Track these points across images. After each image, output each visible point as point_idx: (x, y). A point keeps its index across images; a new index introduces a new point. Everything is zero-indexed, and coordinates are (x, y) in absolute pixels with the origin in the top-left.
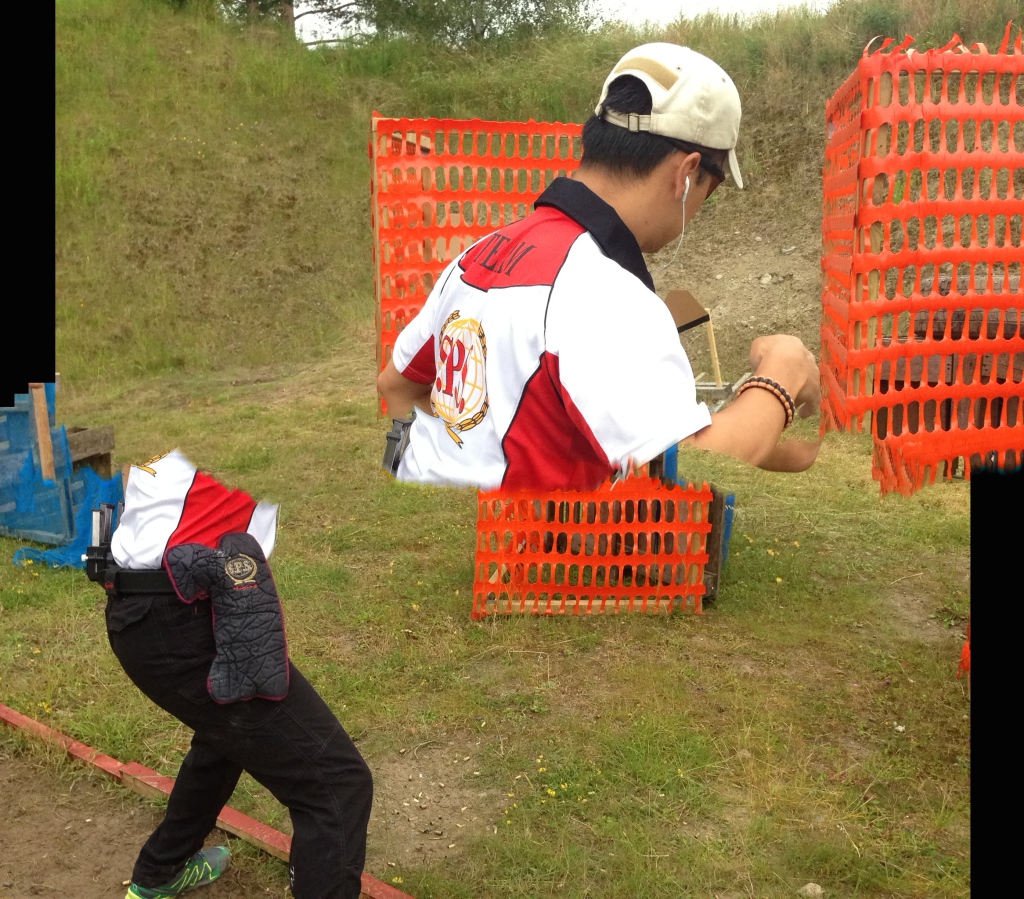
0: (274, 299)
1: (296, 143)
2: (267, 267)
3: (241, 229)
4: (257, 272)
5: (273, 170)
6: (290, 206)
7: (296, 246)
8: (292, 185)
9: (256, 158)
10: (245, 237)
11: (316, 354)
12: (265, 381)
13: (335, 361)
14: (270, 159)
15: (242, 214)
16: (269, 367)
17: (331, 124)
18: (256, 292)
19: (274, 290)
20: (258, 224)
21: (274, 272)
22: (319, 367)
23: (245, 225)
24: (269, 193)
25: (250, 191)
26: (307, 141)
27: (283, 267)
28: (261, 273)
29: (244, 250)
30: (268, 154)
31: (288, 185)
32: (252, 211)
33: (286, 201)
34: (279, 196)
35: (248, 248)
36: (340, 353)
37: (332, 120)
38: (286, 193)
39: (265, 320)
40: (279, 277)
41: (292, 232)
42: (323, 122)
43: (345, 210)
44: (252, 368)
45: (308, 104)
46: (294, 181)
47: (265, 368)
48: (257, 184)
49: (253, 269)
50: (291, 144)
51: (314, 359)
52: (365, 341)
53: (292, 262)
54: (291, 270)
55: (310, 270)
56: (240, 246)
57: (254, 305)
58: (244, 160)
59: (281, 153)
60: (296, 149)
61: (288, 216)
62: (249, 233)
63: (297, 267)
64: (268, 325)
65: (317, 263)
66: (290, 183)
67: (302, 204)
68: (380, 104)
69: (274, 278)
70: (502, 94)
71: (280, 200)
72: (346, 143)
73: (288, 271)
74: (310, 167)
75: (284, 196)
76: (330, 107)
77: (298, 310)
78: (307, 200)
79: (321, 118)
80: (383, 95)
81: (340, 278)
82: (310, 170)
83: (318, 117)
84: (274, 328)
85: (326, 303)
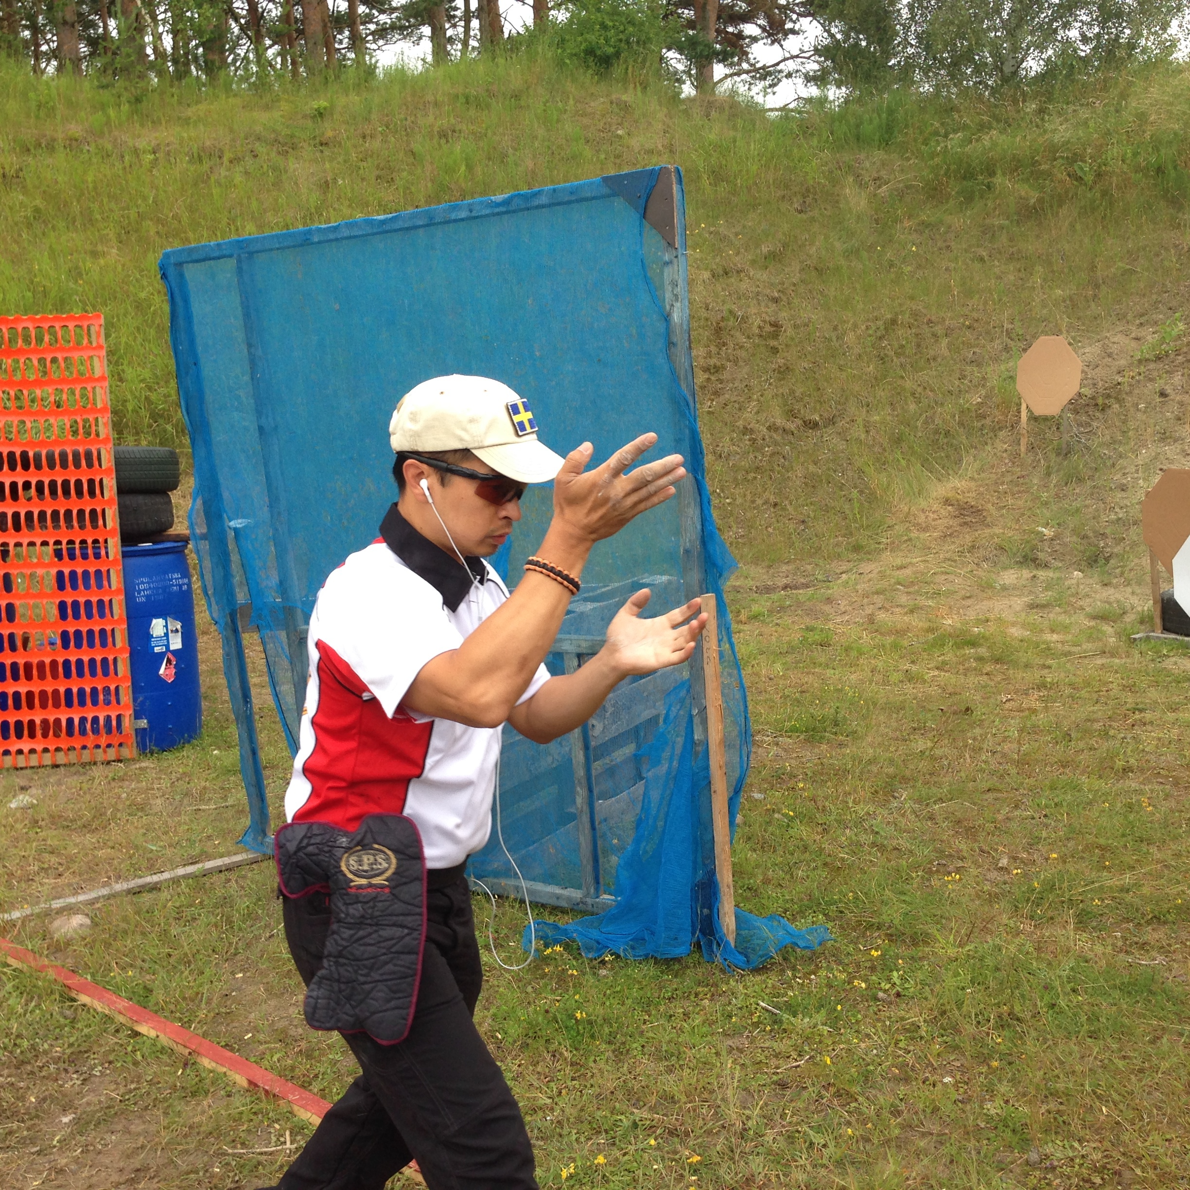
0: (777, 468)
1: (771, 248)
2: (758, 421)
3: (717, 369)
4: (745, 428)
5: (744, 285)
6: (775, 336)
7: (792, 392)
8: (773, 307)
9: (721, 272)
10: (721, 381)
11: (857, 548)
12: (796, 588)
13: (889, 559)
14: (738, 272)
15: (713, 349)
16: (791, 567)
17: (813, 220)
18: (751, 456)
19: (773, 454)
20: (736, 362)
21: (769, 428)
22: (870, 568)
23: (718, 364)
24: (744, 319)
25: (719, 317)
26: (785, 246)
27: (780, 421)
28: (752, 431)
29: (722, 399)
30: (735, 265)
31: (767, 306)
32: (724, 344)
33: (768, 328)
34: (758, 322)
35: (727, 396)
36: (893, 547)
37: (816, 213)
38: (767, 319)
39: (772, 499)
40: (777, 437)
41: (784, 372)
42: (804, 216)
43: (850, 338)
44: (770, 567)
45: (780, 193)
46: (776, 300)
47: (784, 568)
48: (726, 307)
49: (740, 423)
50: (765, 249)
51: (855, 556)
52: (925, 529)
53: (791, 414)
54: (791, 426)
55: (815, 425)
56: (716, 393)
57: (753, 475)
58: (706, 275)
59: (753, 262)
60: (774, 257)
61: (775, 351)
62: (726, 375)
63: (799, 422)
64: (775, 505)
65: (826, 415)
66: (770, 304)
67: (790, 332)
68: (880, 187)
69: (771, 437)
70: (1075, 158)
71: (760, 327)
72: (837, 244)
73: (787, 427)
74: (794, 280)
75: (764, 321)
76: (811, 196)
77: (812, 483)
78: (796, 327)
79: (801, 212)
80: (883, 173)
81: (863, 436)
82: (794, 285)
83: (797, 210)
84: (784, 509)
85: (850, 473)
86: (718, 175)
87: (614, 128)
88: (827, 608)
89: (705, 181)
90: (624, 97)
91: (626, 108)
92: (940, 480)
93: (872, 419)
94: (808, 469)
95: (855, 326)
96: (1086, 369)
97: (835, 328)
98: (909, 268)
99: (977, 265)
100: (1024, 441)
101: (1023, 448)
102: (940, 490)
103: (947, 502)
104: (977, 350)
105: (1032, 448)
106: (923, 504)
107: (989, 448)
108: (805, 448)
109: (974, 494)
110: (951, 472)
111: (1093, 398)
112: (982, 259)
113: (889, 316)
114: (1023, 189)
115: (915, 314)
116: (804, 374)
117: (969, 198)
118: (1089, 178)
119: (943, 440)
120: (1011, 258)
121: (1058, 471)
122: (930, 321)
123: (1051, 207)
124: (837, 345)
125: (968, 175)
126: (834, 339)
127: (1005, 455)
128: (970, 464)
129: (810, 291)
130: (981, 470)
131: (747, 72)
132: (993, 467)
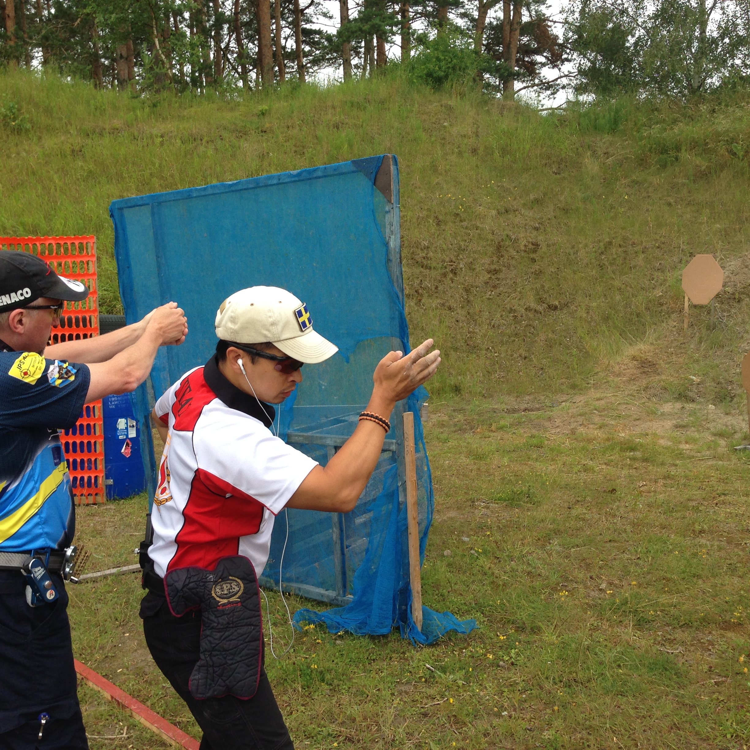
0: (529, 335)
1: (536, 196)
2: (519, 305)
3: (496, 272)
4: (511, 309)
5: (518, 220)
6: (535, 251)
7: (543, 286)
8: (535, 233)
9: (503, 211)
10: (498, 279)
11: (573, 387)
12: (532, 410)
13: (593, 394)
14: (514, 211)
15: (495, 259)
16: (531, 397)
17: (564, 178)
18: (513, 327)
19: (527, 326)
20: (509, 267)
21: (526, 309)
22: (580, 399)
23: (497, 268)
24: (516, 240)
25: (500, 239)
26: (545, 194)
27: (533, 305)
28: (515, 311)
29: (498, 291)
30: (512, 206)
31: (531, 233)
32: (502, 256)
33: (530, 246)
34: (525, 242)
35: (501, 289)
36: (596, 386)
37: (566, 175)
38: (531, 240)
39: (524, 354)
40: (531, 315)
41: (538, 274)
42: (558, 176)
43: (582, 253)
44: (517, 397)
45: (544, 162)
46: (537, 229)
47: (527, 397)
48: (505, 233)
49: (508, 306)
50: (532, 197)
51: (572, 391)
52: (618, 375)
53: (541, 301)
54: (540, 308)
55: (556, 308)
56: (495, 287)
57: (512, 338)
58: (494, 212)
59: (524, 204)
60: (537, 201)
61: (533, 260)
62: (501, 276)
63: (545, 305)
64: (525, 358)
65: (562, 301)
66: (533, 231)
67: (544, 249)
68: (608, 158)
69: (526, 315)
70: (733, 140)
71: (525, 246)
72: (579, 194)
73: (537, 309)
74: (549, 216)
75: (529, 242)
76: (564, 164)
77: (550, 345)
78: (548, 246)
79: (556, 174)
80: (610, 150)
81: (584, 315)
82: (549, 219)
83: (553, 172)
84: (531, 360)
85: (575, 339)
86: (504, 151)
87: (442, 122)
88: (548, 424)
89: (497, 154)
90: (449, 103)
91: (450, 109)
92: (631, 344)
93: (591, 305)
94: (548, 335)
95: (586, 246)
96: (731, 275)
97: (573, 247)
98: (623, 210)
99: (666, 208)
100: (686, 321)
101: (686, 326)
102: (631, 351)
103: (634, 358)
104: (662, 262)
105: (691, 325)
106: (619, 359)
107: (664, 325)
108: (547, 322)
109: (652, 354)
110: (638, 339)
111: (733, 294)
112: (670, 204)
113: (608, 240)
114: (698, 161)
115: (625, 239)
116: (551, 275)
117: (664, 166)
118: (741, 154)
119: (635, 319)
120: (689, 204)
121: (707, 340)
122: (634, 243)
123: (716, 172)
124: (573, 257)
125: (664, 151)
126: (572, 254)
127: (674, 329)
128: (651, 335)
129: (559, 224)
130: (659, 338)
131: (537, 85)
132: (666, 337)
